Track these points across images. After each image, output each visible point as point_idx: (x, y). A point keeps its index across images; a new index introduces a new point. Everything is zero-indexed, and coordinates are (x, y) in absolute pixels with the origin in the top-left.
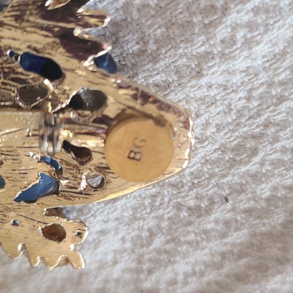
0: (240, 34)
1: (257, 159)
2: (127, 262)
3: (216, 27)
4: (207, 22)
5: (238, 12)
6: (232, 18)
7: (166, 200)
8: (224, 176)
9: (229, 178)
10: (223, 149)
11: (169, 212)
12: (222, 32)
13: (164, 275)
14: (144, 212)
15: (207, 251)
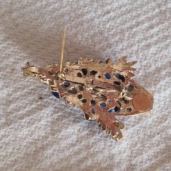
0: (163, 87)
1: (167, 122)
2: (128, 153)
3: (157, 85)
4: (155, 83)
5: (162, 82)
6: (161, 83)
7: (142, 132)
8: (158, 126)
9: (159, 127)
10: (158, 118)
11: (142, 136)
12: (158, 86)
13: (139, 159)
14: (135, 135)
15: (153, 151)
